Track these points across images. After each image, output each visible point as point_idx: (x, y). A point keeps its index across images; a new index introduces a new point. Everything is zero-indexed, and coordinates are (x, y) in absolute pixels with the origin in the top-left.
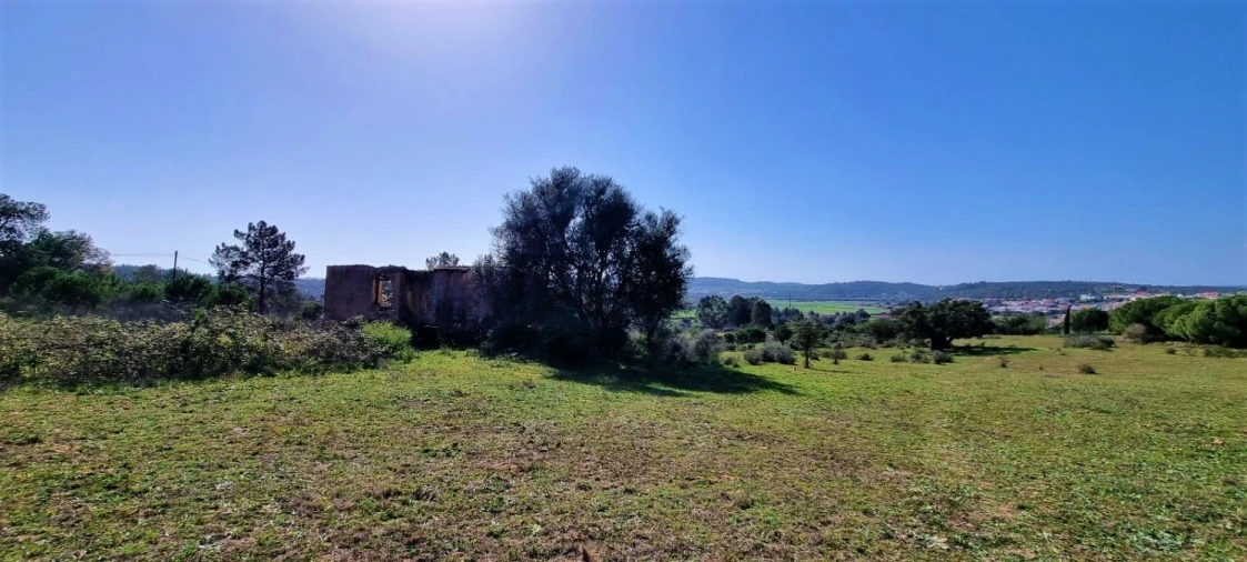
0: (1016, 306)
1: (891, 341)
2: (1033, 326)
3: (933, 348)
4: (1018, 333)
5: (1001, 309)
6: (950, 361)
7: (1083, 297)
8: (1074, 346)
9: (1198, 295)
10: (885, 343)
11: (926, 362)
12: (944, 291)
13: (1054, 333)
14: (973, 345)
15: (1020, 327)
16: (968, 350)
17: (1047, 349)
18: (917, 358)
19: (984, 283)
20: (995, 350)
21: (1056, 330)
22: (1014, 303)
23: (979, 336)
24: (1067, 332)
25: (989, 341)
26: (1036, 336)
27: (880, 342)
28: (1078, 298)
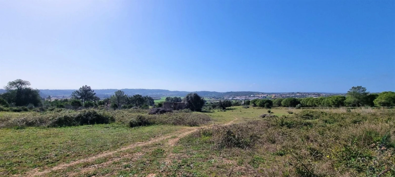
0: (238, 98)
1: (215, 108)
2: (239, 104)
3: (223, 109)
4: (237, 105)
5: (235, 99)
6: (226, 111)
7: (252, 96)
8: (243, 108)
9: (272, 95)
10: (214, 109)
11: (222, 111)
12: (223, 94)
13: (242, 105)
14: (229, 108)
15: (237, 104)
16: (228, 109)
17: (239, 109)
18: (221, 111)
19: (232, 92)
20: (232, 109)
21: (243, 105)
22: (238, 97)
23: (230, 107)
24: (244, 105)
25: (232, 107)
26: (240, 106)
27: (213, 108)
28: (250, 96)
